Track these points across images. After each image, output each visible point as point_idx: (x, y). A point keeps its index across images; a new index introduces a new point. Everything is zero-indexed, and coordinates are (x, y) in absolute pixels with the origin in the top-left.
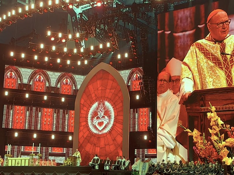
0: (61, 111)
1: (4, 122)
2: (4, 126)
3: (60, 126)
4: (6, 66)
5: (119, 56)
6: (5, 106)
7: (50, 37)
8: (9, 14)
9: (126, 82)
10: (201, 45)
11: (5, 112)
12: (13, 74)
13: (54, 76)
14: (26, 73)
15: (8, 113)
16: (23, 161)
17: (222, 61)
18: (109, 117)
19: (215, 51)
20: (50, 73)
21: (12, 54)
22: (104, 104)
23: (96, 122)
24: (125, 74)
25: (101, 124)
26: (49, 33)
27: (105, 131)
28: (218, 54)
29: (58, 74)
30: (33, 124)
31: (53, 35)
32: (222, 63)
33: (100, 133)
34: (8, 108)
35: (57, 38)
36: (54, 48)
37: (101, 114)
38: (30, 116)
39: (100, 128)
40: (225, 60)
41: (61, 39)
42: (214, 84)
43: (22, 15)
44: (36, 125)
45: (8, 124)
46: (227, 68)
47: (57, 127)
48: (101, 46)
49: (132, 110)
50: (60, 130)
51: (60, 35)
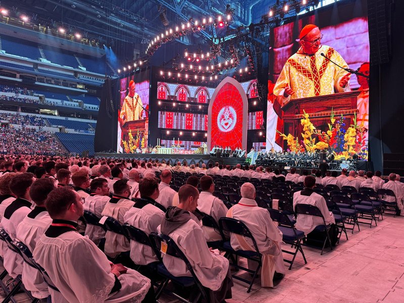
0: (199, 115)
1: (159, 124)
2: (159, 127)
3: (199, 126)
4: (158, 83)
5: (241, 71)
6: (159, 112)
7: (187, 58)
8: (155, 40)
9: (246, 92)
10: (293, 61)
11: (159, 117)
12: (164, 89)
13: (193, 90)
14: (172, 87)
15: (162, 117)
16: (168, 150)
17: (311, 72)
18: (233, 119)
19: (306, 64)
20: (189, 87)
21: (162, 73)
22: (229, 109)
23: (223, 123)
24: (245, 85)
25: (226, 124)
26: (186, 54)
27: (230, 129)
28: (308, 67)
29: (196, 88)
30: (179, 125)
31: (189, 56)
32: (312, 75)
33: (226, 131)
34: (161, 113)
35: (192, 59)
36: (191, 67)
37: (227, 116)
38: (177, 119)
39: (226, 127)
40: (315, 72)
41: (196, 59)
42: (304, 94)
43: (164, 40)
44: (181, 126)
45: (161, 125)
46: (316, 79)
47: (196, 127)
48: (226, 63)
49: (250, 113)
50: (198, 129)
51: (195, 55)
